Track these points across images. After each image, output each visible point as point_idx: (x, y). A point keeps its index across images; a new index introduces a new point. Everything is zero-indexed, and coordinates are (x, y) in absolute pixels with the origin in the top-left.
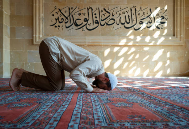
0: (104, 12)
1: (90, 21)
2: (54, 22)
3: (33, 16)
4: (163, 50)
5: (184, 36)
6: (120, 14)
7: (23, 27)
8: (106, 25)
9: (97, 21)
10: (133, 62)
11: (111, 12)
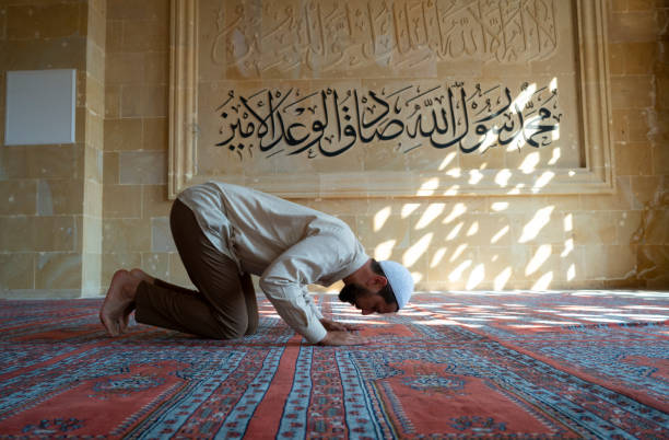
0: (371, 102)
1: (330, 130)
2: (228, 133)
3: (167, 121)
4: (549, 209)
5: (614, 166)
6: (417, 107)
7: (141, 150)
8: (376, 138)
9: (349, 127)
10: (462, 248)
11: (391, 102)
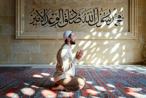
0: (72, 13)
1: (61, 20)
2: (32, 20)
5: (137, 32)
6: (85, 14)
7: (8, 25)
11: (78, 13)
